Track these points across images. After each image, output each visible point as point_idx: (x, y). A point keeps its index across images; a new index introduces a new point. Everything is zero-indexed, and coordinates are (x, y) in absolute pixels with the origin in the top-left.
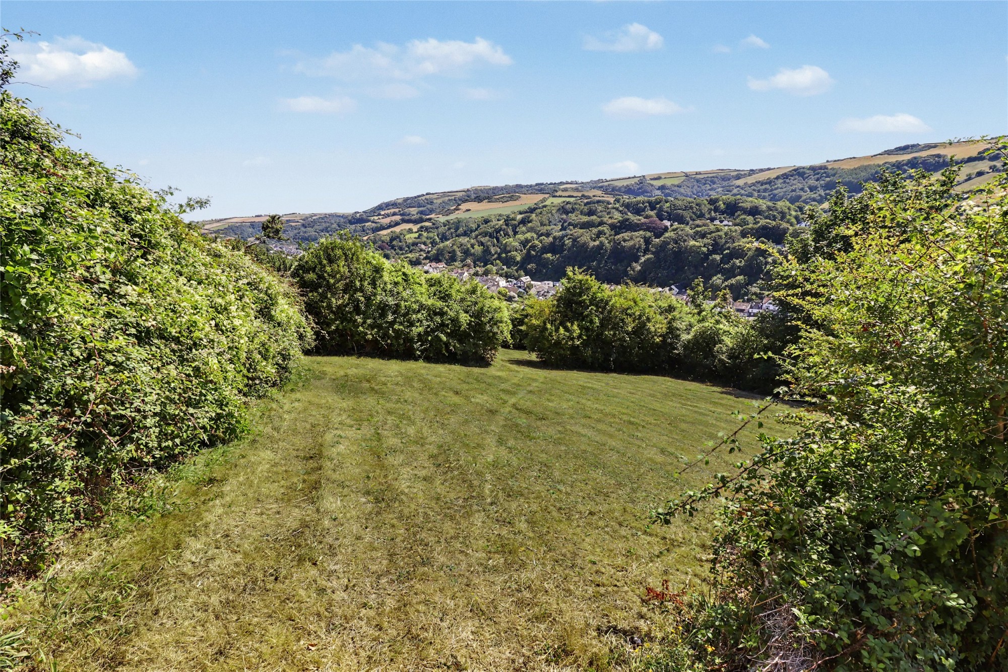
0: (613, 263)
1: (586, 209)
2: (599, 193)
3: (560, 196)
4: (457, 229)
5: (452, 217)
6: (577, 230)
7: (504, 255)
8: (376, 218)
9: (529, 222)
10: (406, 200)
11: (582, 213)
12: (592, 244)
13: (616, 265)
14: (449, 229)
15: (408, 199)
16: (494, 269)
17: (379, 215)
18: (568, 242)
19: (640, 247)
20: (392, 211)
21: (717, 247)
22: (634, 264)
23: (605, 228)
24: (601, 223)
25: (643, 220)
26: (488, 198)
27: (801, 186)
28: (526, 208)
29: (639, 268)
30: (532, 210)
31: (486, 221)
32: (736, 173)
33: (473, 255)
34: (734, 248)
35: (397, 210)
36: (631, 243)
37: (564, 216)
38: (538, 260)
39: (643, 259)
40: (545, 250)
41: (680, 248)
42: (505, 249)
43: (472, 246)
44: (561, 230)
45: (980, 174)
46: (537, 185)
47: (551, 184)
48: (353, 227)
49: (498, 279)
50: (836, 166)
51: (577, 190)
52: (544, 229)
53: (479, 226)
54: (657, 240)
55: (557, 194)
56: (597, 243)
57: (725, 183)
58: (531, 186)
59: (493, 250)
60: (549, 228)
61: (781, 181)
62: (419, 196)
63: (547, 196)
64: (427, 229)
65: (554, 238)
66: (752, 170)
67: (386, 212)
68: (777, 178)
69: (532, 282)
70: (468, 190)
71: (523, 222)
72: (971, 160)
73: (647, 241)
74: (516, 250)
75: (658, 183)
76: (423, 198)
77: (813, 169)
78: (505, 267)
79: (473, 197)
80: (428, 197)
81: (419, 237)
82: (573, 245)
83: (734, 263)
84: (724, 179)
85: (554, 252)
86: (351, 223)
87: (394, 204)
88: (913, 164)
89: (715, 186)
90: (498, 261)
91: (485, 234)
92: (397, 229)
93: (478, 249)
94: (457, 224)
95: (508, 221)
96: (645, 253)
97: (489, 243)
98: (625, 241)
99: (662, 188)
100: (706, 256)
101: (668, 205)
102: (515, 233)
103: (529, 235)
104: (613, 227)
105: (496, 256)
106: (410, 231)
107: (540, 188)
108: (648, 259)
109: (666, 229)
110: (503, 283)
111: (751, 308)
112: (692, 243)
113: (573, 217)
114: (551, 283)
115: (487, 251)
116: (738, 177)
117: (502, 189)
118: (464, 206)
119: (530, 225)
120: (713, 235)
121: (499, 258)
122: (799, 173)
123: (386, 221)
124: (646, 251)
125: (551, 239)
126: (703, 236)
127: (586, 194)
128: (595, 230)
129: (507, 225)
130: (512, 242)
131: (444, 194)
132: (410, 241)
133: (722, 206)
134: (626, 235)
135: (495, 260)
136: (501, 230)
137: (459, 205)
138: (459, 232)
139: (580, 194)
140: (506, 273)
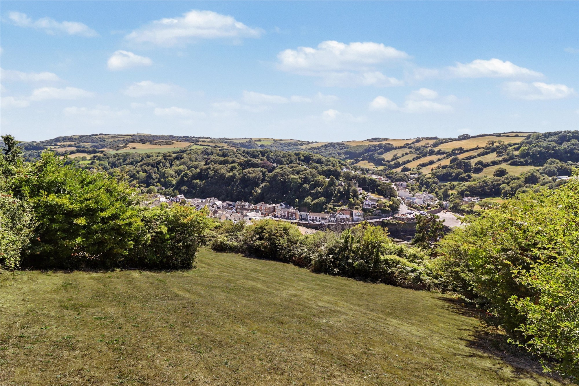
0: (242, 188)
1: (221, 153)
2: (226, 145)
3: (201, 145)
4: (125, 160)
5: (120, 151)
6: (216, 165)
7: (163, 180)
8: (52, 147)
9: (182, 158)
10: (81, 137)
11: (218, 155)
12: (228, 175)
13: (244, 189)
14: (118, 159)
15: (83, 136)
16: (156, 189)
17: (56, 145)
18: (211, 173)
19: (259, 178)
20: (68, 143)
21: (306, 180)
22: (256, 189)
23: (236, 165)
24: (233, 162)
25: (260, 161)
26: (150, 141)
27: (334, 152)
28: (178, 150)
29: (259, 191)
30: (184, 151)
31: (149, 156)
32: (301, 142)
33: (138, 178)
34: (316, 181)
35: (73, 143)
36: (254, 175)
37: (206, 156)
38: (189, 183)
39: (261, 186)
40: (194, 177)
41: (285, 179)
42: (163, 175)
43: (138, 172)
44: (205, 165)
45: (407, 154)
46: (184, 137)
47: (194, 137)
48: (29, 152)
49: (159, 196)
50: (348, 144)
51: (212, 142)
52: (193, 164)
53: (143, 159)
54: (271, 174)
55: (199, 143)
56: (231, 174)
57: (295, 147)
58: (180, 137)
59: (154, 176)
60: (197, 163)
61: (324, 148)
62: (93, 135)
63: (192, 144)
64: (99, 159)
65: (201, 170)
66: (308, 142)
67: (62, 143)
68: (322, 147)
69: (186, 199)
70: (134, 135)
71: (177, 158)
72: (401, 147)
73: (264, 174)
74: (172, 177)
75: (259, 143)
76: (97, 137)
77: (338, 144)
78: (163, 188)
79: (138, 139)
80: (101, 136)
81: (91, 164)
82: (215, 175)
83: (317, 190)
84: (295, 144)
85: (201, 179)
86: (27, 148)
87: (71, 139)
88: (380, 146)
89: (290, 148)
90: (158, 184)
91: (149, 164)
92: (72, 157)
93: (142, 174)
94: (125, 157)
95: (165, 157)
96: (263, 182)
97: (151, 171)
98: (250, 173)
99: (262, 146)
100: (301, 184)
101: (272, 154)
102: (171, 165)
103: (182, 167)
104: (241, 164)
105: (156, 180)
106: (84, 159)
107: (186, 139)
108: (265, 186)
109: (274, 168)
110: (163, 199)
111: (330, 217)
112: (292, 176)
113: (212, 157)
114: (200, 200)
115: (149, 177)
116: (302, 144)
117: (160, 137)
118: (131, 145)
119: (182, 160)
120: (304, 172)
121: (159, 181)
122: (332, 145)
123: (63, 150)
124: (263, 180)
125: (198, 170)
126: (298, 173)
127: (218, 145)
128: (230, 166)
129: (165, 159)
130: (170, 171)
131: (115, 136)
132: (84, 166)
133: (302, 158)
134: (251, 170)
135: (156, 182)
136: (160, 162)
137: (127, 144)
138: (126, 162)
139: (214, 145)
140: (165, 192)
